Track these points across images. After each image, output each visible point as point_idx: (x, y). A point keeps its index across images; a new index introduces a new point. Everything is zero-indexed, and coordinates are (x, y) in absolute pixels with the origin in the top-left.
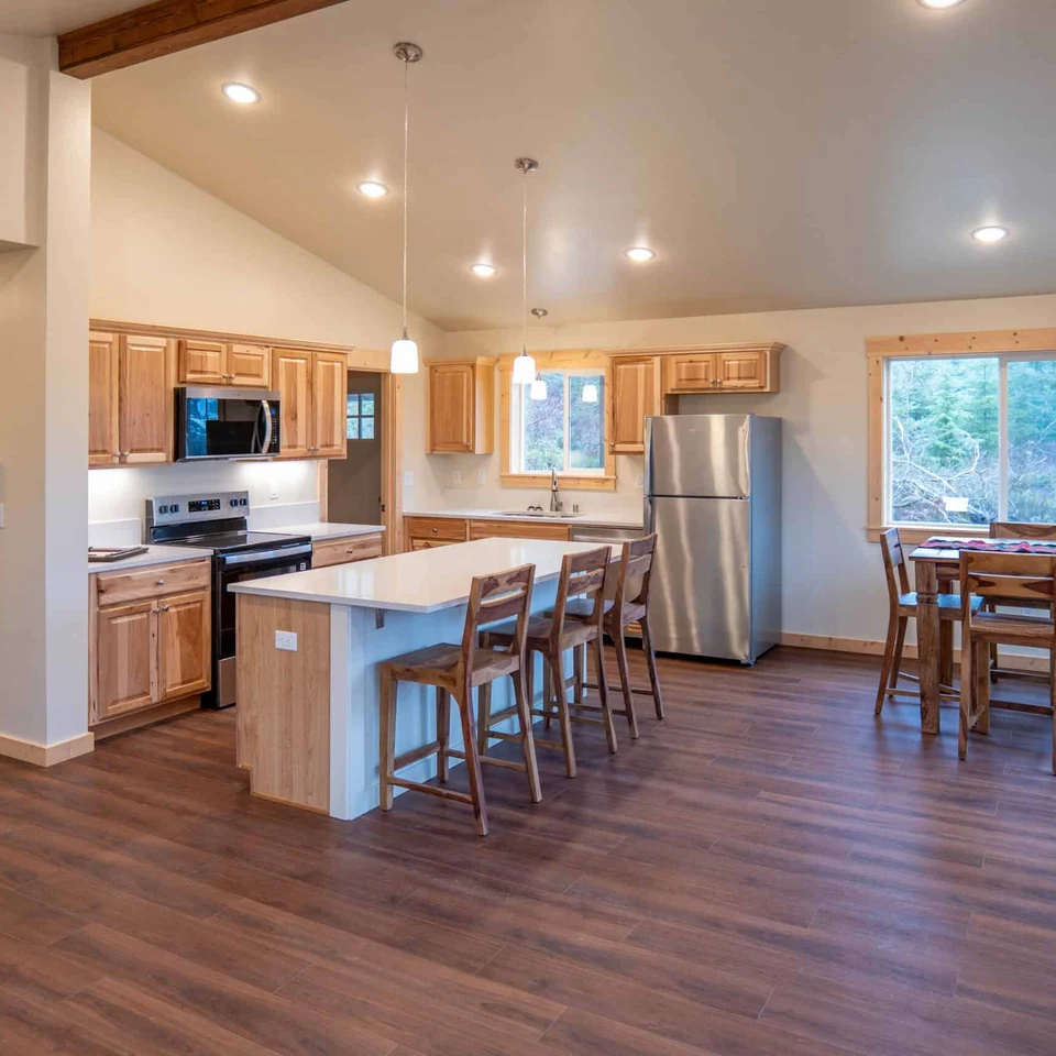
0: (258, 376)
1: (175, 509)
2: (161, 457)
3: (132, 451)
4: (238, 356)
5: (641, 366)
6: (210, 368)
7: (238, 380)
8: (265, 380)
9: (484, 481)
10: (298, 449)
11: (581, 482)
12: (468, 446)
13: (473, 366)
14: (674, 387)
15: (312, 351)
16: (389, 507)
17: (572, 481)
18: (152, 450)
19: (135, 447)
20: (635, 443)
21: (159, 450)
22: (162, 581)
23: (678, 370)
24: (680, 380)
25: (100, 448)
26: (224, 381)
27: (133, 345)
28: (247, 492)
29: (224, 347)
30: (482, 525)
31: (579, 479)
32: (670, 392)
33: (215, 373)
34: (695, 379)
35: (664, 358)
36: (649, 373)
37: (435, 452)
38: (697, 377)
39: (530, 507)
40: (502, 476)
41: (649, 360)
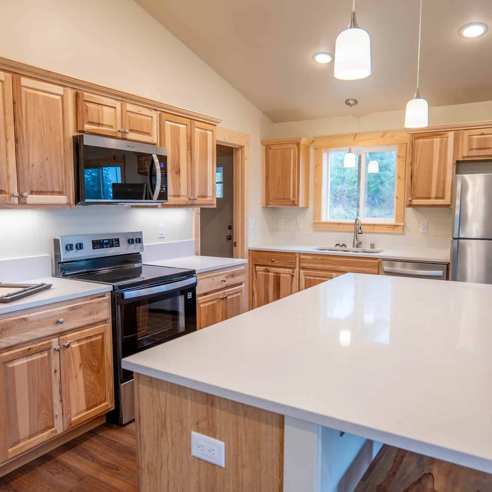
0: (148, 134)
1: (80, 246)
2: (62, 199)
3: (32, 193)
4: (131, 115)
5: (437, 140)
6: (106, 121)
7: (131, 136)
8: (154, 139)
9: (301, 227)
10: (181, 198)
11: (376, 227)
12: (294, 202)
13: (298, 144)
14: (465, 155)
15: (191, 119)
16: (239, 245)
17: (369, 227)
18: (53, 193)
19: (35, 189)
20: (429, 198)
21: (60, 193)
22: (62, 320)
23: (470, 141)
24: (471, 149)
26: (120, 135)
27: (28, 88)
28: (141, 233)
29: (119, 104)
30: (309, 257)
31: (374, 225)
32: (461, 159)
33: (111, 127)
35: (458, 131)
36: (444, 145)
37: (269, 206)
38: (486, 147)
39: (337, 245)
40: (314, 223)
41: (445, 134)
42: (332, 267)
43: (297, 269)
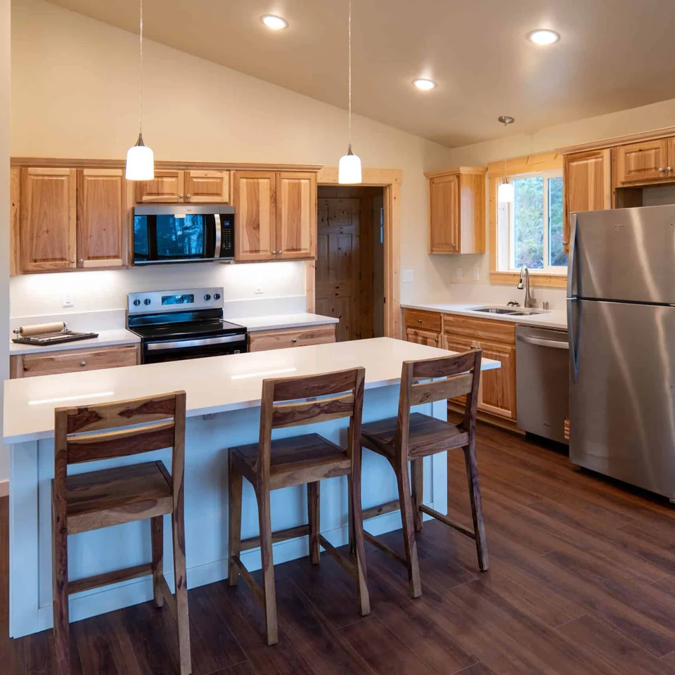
0: (218, 194)
1: (149, 302)
2: (118, 262)
3: (89, 258)
4: (195, 180)
5: (592, 161)
6: (166, 190)
7: (195, 199)
8: (225, 198)
9: (478, 278)
10: (261, 253)
11: (553, 280)
12: (454, 247)
13: (458, 176)
14: (623, 180)
15: (276, 171)
16: (388, 300)
17: (545, 280)
18: (108, 257)
19: (91, 255)
21: (116, 257)
22: (84, 363)
23: (627, 161)
24: (630, 172)
25: (58, 256)
26: (182, 200)
27: (89, 176)
28: (222, 289)
29: (181, 173)
31: (551, 277)
32: (620, 186)
33: (173, 194)
34: (645, 170)
35: (614, 149)
36: (599, 167)
37: (434, 253)
38: (646, 168)
39: (509, 303)
40: (491, 274)
41: (599, 153)
42: (471, 332)
43: (442, 333)
